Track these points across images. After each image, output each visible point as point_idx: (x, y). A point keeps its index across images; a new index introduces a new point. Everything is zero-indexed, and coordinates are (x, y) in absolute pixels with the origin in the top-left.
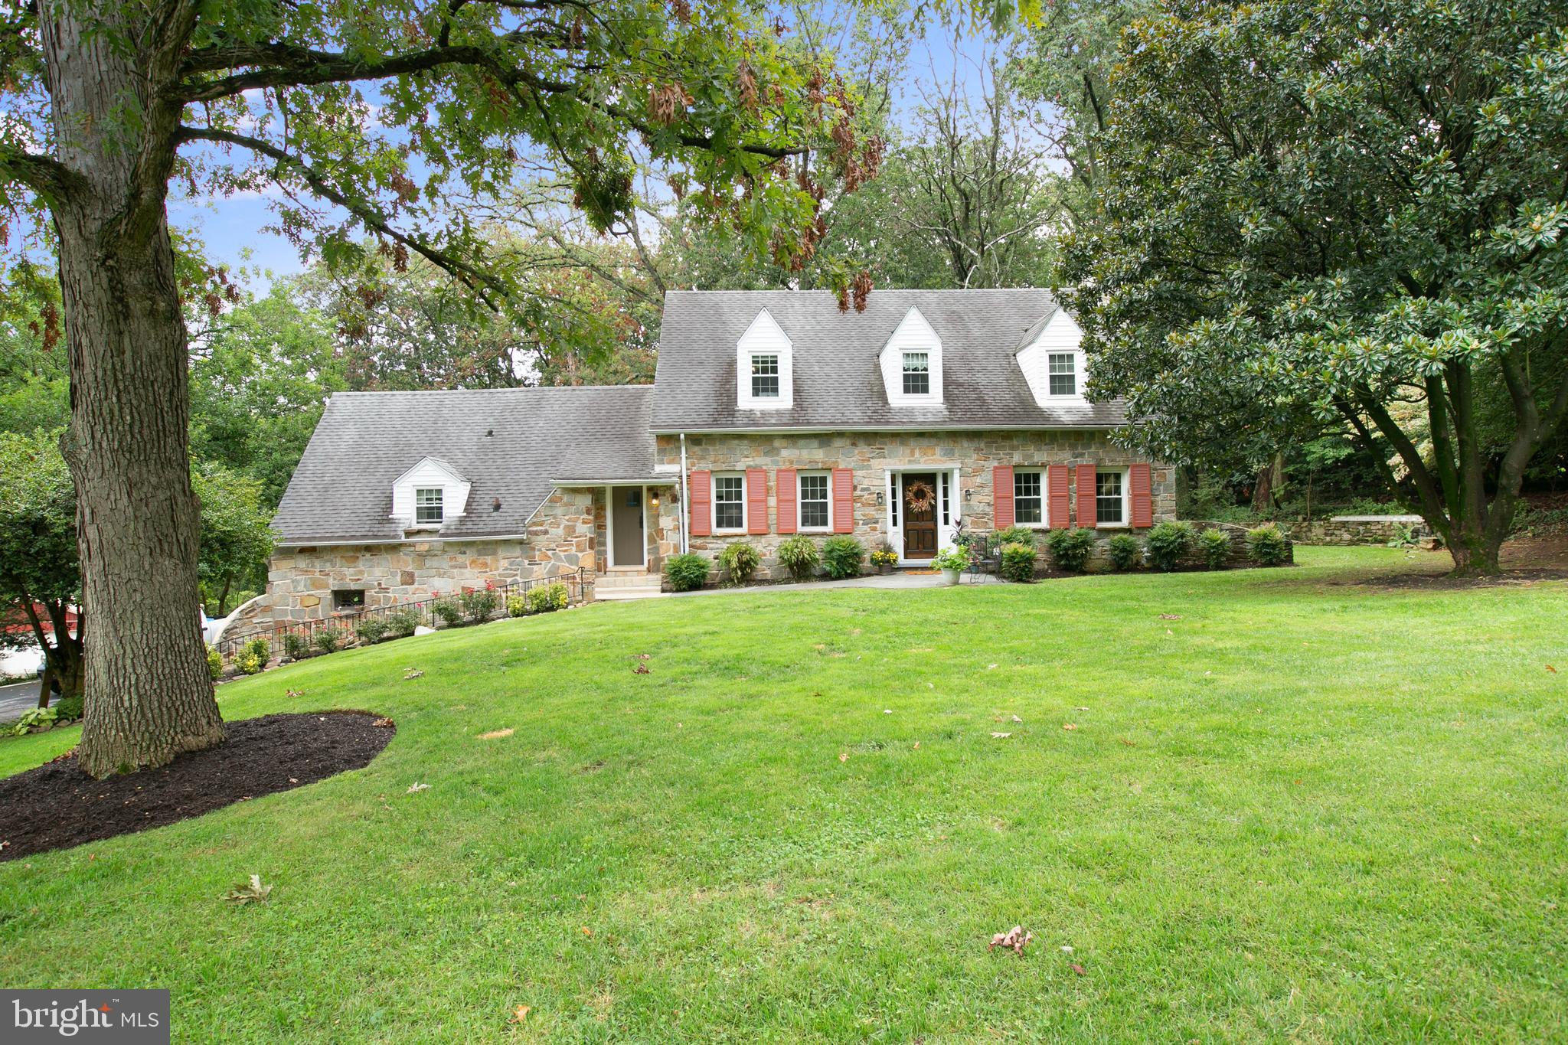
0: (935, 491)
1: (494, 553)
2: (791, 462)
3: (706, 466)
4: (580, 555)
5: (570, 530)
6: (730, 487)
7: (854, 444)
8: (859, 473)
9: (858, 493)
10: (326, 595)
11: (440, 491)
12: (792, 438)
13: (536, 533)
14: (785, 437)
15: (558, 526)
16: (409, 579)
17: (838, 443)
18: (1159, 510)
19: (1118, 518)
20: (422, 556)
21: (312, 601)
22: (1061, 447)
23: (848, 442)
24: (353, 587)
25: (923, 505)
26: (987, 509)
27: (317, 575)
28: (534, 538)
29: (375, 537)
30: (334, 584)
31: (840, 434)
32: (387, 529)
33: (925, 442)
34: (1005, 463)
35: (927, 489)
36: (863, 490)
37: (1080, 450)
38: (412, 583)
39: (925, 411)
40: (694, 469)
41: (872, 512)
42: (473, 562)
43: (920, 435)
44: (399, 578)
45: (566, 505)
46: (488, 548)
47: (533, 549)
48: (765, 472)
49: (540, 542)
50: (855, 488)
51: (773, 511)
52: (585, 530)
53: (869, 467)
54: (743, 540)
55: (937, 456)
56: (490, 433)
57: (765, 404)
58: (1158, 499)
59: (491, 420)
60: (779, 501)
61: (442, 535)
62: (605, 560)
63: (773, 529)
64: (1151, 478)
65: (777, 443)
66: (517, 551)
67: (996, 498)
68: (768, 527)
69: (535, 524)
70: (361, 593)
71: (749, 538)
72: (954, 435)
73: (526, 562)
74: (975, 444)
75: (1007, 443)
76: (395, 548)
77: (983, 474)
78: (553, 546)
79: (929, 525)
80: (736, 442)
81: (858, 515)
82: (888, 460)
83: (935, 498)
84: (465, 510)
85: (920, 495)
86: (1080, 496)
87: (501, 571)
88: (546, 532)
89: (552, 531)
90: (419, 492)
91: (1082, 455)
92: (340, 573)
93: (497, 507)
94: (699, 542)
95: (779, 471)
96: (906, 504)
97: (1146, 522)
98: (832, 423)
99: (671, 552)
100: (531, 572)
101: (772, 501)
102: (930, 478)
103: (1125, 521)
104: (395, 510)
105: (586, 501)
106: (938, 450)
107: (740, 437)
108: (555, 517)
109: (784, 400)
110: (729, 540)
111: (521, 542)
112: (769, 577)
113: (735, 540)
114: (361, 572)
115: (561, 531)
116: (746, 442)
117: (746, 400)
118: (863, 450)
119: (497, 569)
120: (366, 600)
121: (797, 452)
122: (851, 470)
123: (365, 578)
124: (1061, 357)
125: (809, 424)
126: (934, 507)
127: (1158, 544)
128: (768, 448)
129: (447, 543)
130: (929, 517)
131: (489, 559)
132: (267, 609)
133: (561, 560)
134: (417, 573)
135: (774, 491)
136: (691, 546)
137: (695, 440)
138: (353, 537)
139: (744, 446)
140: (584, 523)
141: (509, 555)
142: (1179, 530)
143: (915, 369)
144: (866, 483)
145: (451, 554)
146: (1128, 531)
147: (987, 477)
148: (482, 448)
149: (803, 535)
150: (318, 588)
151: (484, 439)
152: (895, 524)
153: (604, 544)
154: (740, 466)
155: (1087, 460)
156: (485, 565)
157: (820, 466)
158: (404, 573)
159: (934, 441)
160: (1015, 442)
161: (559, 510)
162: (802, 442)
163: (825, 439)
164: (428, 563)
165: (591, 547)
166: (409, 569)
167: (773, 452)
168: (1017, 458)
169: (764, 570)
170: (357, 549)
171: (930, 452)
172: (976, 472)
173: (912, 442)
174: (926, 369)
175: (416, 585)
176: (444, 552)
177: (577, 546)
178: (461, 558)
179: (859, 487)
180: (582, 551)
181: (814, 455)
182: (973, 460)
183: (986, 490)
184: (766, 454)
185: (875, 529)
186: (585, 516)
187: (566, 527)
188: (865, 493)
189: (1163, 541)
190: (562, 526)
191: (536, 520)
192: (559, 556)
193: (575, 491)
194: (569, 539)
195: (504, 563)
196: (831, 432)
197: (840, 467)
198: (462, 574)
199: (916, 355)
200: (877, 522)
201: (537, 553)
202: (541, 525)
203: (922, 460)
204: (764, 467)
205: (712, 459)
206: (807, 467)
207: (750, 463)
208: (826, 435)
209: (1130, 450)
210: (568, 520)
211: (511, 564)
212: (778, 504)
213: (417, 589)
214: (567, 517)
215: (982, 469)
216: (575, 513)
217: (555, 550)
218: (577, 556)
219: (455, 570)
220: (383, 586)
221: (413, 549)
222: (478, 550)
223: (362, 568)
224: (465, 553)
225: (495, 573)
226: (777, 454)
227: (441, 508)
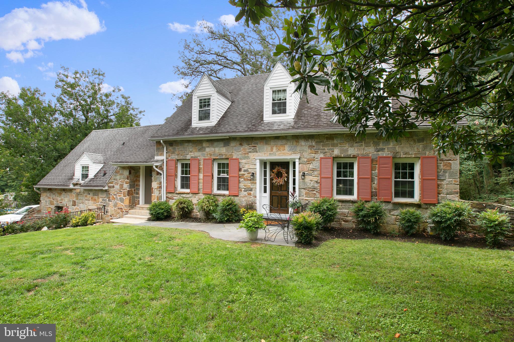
0: (288, 173)
1: (98, 195)
2: (211, 155)
3: (174, 157)
4: (124, 198)
5: (122, 186)
6: (186, 167)
7: (241, 144)
8: (243, 161)
9: (242, 172)
10: (53, 207)
11: (88, 167)
12: (211, 141)
13: (110, 187)
14: (208, 141)
16: (74, 204)
17: (233, 144)
18: (445, 191)
19: (411, 195)
20: (78, 194)
21: (50, 210)
22: (367, 145)
23: (238, 143)
24: (61, 206)
25: (281, 181)
26: (316, 185)
27: (52, 199)
28: (110, 189)
30: (55, 203)
31: (234, 139)
32: (69, 182)
33: (279, 142)
34: (328, 155)
35: (283, 171)
36: (245, 171)
38: (75, 206)
40: (170, 158)
41: (249, 184)
43: (277, 138)
44: (72, 203)
45: (120, 174)
46: (96, 192)
47: (110, 194)
48: (199, 160)
49: (112, 191)
50: (240, 170)
51: (201, 181)
52: (126, 186)
53: (248, 158)
54: (188, 196)
55: (286, 151)
56: (124, 144)
57: (205, 124)
58: (444, 183)
59: (127, 138)
60: (204, 176)
62: (139, 201)
63: (201, 191)
64: (438, 167)
65: (204, 145)
66: (104, 195)
67: (321, 178)
68: (199, 190)
69: (110, 183)
71: (190, 195)
72: (297, 138)
73: (107, 200)
74: (310, 143)
75: (330, 142)
77: (314, 162)
78: (116, 193)
79: (285, 193)
80: (187, 144)
81: (242, 185)
82: (258, 153)
83: (288, 178)
84: (95, 176)
85: (279, 175)
86: (379, 179)
87: (99, 203)
88: (113, 187)
89: (116, 186)
90: (83, 167)
91: (383, 150)
92: (57, 199)
93: (105, 174)
94: (170, 195)
95: (204, 159)
96: (271, 180)
97: (434, 200)
98: (228, 132)
99: (156, 200)
100: (109, 204)
101: (201, 176)
102: (285, 165)
103: (416, 199)
104: (75, 175)
105: (126, 173)
106: (287, 147)
107: (189, 141)
108: (117, 180)
109: (212, 122)
110: (182, 195)
111: (106, 191)
112: (199, 217)
113: (184, 196)
114: (62, 200)
115: (118, 187)
116: (191, 144)
117: (196, 123)
118: (246, 147)
119: (98, 202)
120: (63, 210)
121: (213, 149)
122: (237, 159)
123: (63, 202)
125: (216, 133)
126: (287, 183)
127: (437, 219)
128: (200, 147)
129: (85, 190)
130: (285, 189)
131: (96, 197)
132: (39, 211)
133: (118, 200)
134: (77, 201)
135: (202, 170)
136: (167, 197)
137: (170, 143)
138: (58, 185)
139: (190, 147)
140: (126, 183)
141: (102, 196)
142: (457, 209)
143: (280, 99)
144: (246, 167)
145: (86, 194)
146: (418, 206)
147: (316, 165)
149: (215, 195)
150: (52, 205)
151: (120, 146)
152: (265, 191)
153: (138, 193)
154: (188, 157)
155: (385, 153)
156: (95, 200)
157: (224, 157)
158: (73, 201)
159: (284, 141)
160: (335, 141)
161: (118, 177)
162: (216, 144)
163: (226, 141)
164: (79, 198)
165: (128, 195)
166: (74, 199)
167: (202, 149)
168: (336, 152)
169: (197, 213)
170: (61, 190)
171: (282, 148)
172: (309, 161)
173: (272, 143)
174: (285, 99)
175: (76, 207)
176: (84, 193)
177: (124, 194)
178: (88, 196)
179: (243, 169)
180: (125, 196)
181: (221, 150)
182: (308, 154)
183: (316, 173)
184: (200, 150)
185: (250, 194)
186: (126, 180)
188: (246, 173)
189: (442, 217)
190: (119, 184)
191: (110, 181)
192: (118, 198)
193: (124, 168)
194: (121, 190)
195: (101, 200)
196: (228, 137)
197: (234, 157)
198: (88, 203)
199: (279, 91)
200: (251, 190)
201: (111, 196)
202: (112, 184)
203: (277, 153)
204: (199, 158)
205: (177, 153)
206: (218, 158)
207: (193, 155)
208: (227, 139)
209: (421, 146)
210: (121, 182)
211: (103, 201)
212: (203, 178)
213: (76, 208)
214: (120, 180)
215: (313, 159)
216: (123, 179)
217: (116, 195)
218: (123, 198)
219: (87, 201)
220: (68, 206)
221: (75, 191)
222: (93, 193)
223: (63, 198)
224: (89, 194)
225: (98, 204)
226: (205, 150)
227: (88, 174)
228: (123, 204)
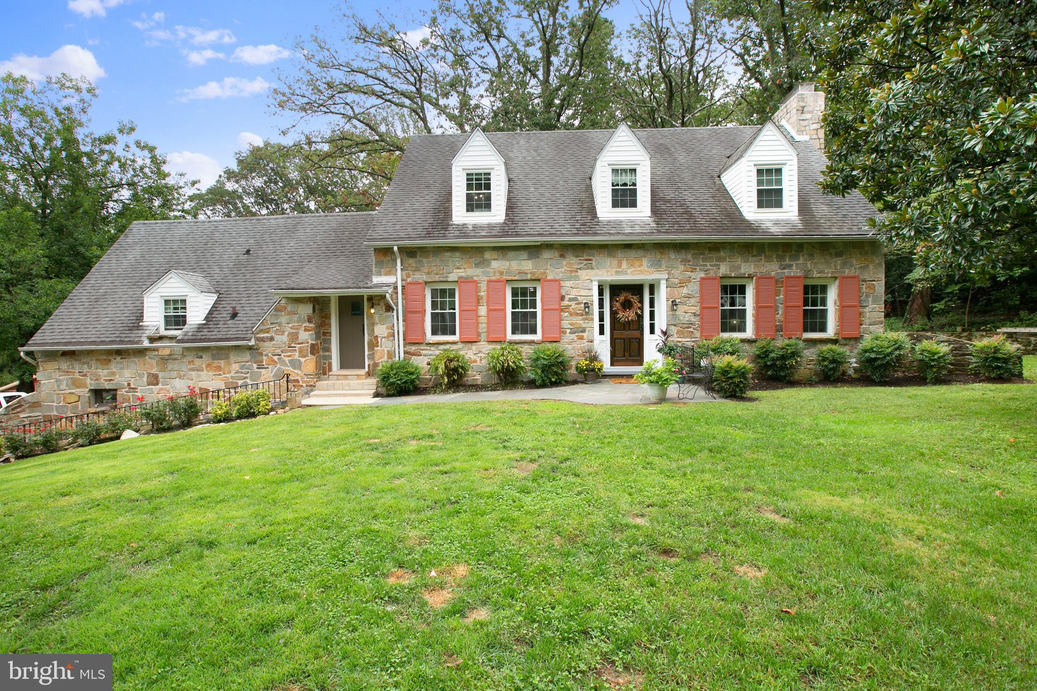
0: (641, 301)
1: (227, 358)
2: (501, 273)
3: (421, 277)
4: (303, 360)
5: (294, 337)
6: (443, 296)
7: (562, 256)
8: (568, 284)
9: (566, 303)
10: (84, 392)
11: (184, 301)
12: (503, 250)
13: (262, 340)
14: (495, 249)
15: (283, 333)
16: (154, 380)
17: (547, 254)
18: (867, 321)
19: (823, 329)
20: (164, 361)
21: (73, 399)
22: (769, 259)
23: (557, 254)
24: (107, 386)
25: (631, 315)
26: (693, 319)
27: (77, 376)
28: (261, 344)
29: (122, 342)
30: (91, 384)
31: (549, 246)
32: (133, 335)
33: (632, 254)
34: (712, 274)
35: (634, 299)
36: (571, 300)
37: (787, 262)
38: (157, 384)
39: (633, 223)
40: (409, 280)
41: (579, 321)
42: (208, 365)
43: (628, 246)
44: (145, 379)
45: (289, 313)
46: (221, 353)
47: (261, 354)
48: (476, 282)
49: (267, 347)
50: (562, 298)
51: (483, 320)
52: (306, 336)
53: (577, 278)
54: (454, 347)
55: (644, 268)
56: (248, 252)
57: (479, 218)
58: (867, 310)
59: (252, 241)
60: (489, 310)
61: (179, 341)
62: (330, 365)
63: (483, 337)
64: (860, 289)
65: (487, 255)
66: (247, 356)
67: (702, 308)
68: (479, 335)
69: (262, 331)
70: (113, 393)
71: (460, 346)
72: (661, 247)
73: (255, 366)
74: (683, 255)
75: (714, 255)
76: (142, 352)
77: (690, 285)
78: (278, 351)
79: (636, 334)
80: (448, 254)
81: (565, 324)
82: (596, 271)
83: (642, 309)
84: (206, 318)
85: (627, 305)
86: (786, 307)
87: (233, 374)
88: (272, 339)
89: (278, 338)
90: (167, 302)
91: (789, 266)
92: (96, 374)
93: (234, 315)
94: (413, 348)
95: (489, 281)
96: (613, 314)
97: (854, 334)
98: (540, 235)
99: (385, 358)
100: (260, 375)
101: (483, 311)
102: (636, 289)
103: (831, 331)
104: (145, 319)
105: (306, 310)
106: (645, 262)
107: (453, 249)
108: (280, 324)
109: (497, 214)
110: (441, 347)
111: (250, 348)
112: (479, 382)
113: (447, 347)
114: (113, 374)
115: (285, 338)
116: (458, 254)
117: (460, 214)
118: (572, 261)
119: (229, 372)
120: (118, 398)
121: (507, 263)
122: (558, 281)
123: (118, 379)
124: (769, 171)
125: (517, 235)
126: (640, 317)
127: (873, 356)
128: (480, 260)
129: (188, 349)
130: (636, 327)
131: (222, 363)
132: (36, 405)
133: (286, 365)
134: (161, 375)
135: (484, 300)
136: (405, 352)
137: (409, 252)
138: (103, 343)
139: (456, 259)
140: (306, 330)
141: (239, 359)
142: (896, 342)
143: (625, 184)
144: (574, 293)
145: (189, 358)
146: (834, 342)
147: (693, 288)
148: (238, 265)
149: (511, 343)
150: (78, 387)
151: (242, 257)
152: (602, 332)
153: (328, 350)
154: (453, 277)
155: (795, 271)
156: (219, 368)
157: (529, 277)
158: (149, 375)
159: (640, 253)
160: (722, 254)
161: (283, 319)
162: (512, 254)
163: (534, 250)
164: (170, 366)
165: (312, 353)
166: (154, 371)
167: (484, 263)
168: (724, 269)
169: (475, 376)
170: (110, 353)
171: (637, 263)
172: (682, 283)
173: (620, 254)
174: (634, 184)
175: (160, 386)
176: (183, 356)
177: (300, 352)
178: (198, 362)
179: (567, 297)
180: (304, 356)
181: (524, 266)
182: (680, 271)
183: (693, 301)
184: (477, 265)
185: (581, 338)
186: (307, 324)
187: (290, 334)
188: (573, 303)
189: (877, 353)
190: (286, 333)
191: (262, 327)
192: (284, 361)
193: (298, 300)
194: (293, 345)
195: (235, 367)
196: (539, 244)
197: (549, 278)
198: (199, 376)
199: (625, 171)
200: (584, 331)
201: (265, 358)
202: (268, 332)
203: (629, 271)
204: (475, 278)
205: (426, 271)
206: (516, 278)
207: (463, 274)
208: (535, 246)
209: (839, 261)
210: (291, 328)
211: (241, 368)
212: (488, 313)
213: (161, 389)
214: (290, 325)
215: (689, 280)
216: (298, 322)
217: (280, 355)
218: (299, 360)
219: (193, 373)
220: (132, 386)
221: (156, 353)
222: (213, 355)
223: (115, 370)
224: (201, 357)
225: (228, 375)
226: (489, 265)
227: (185, 316)
228: (300, 372)
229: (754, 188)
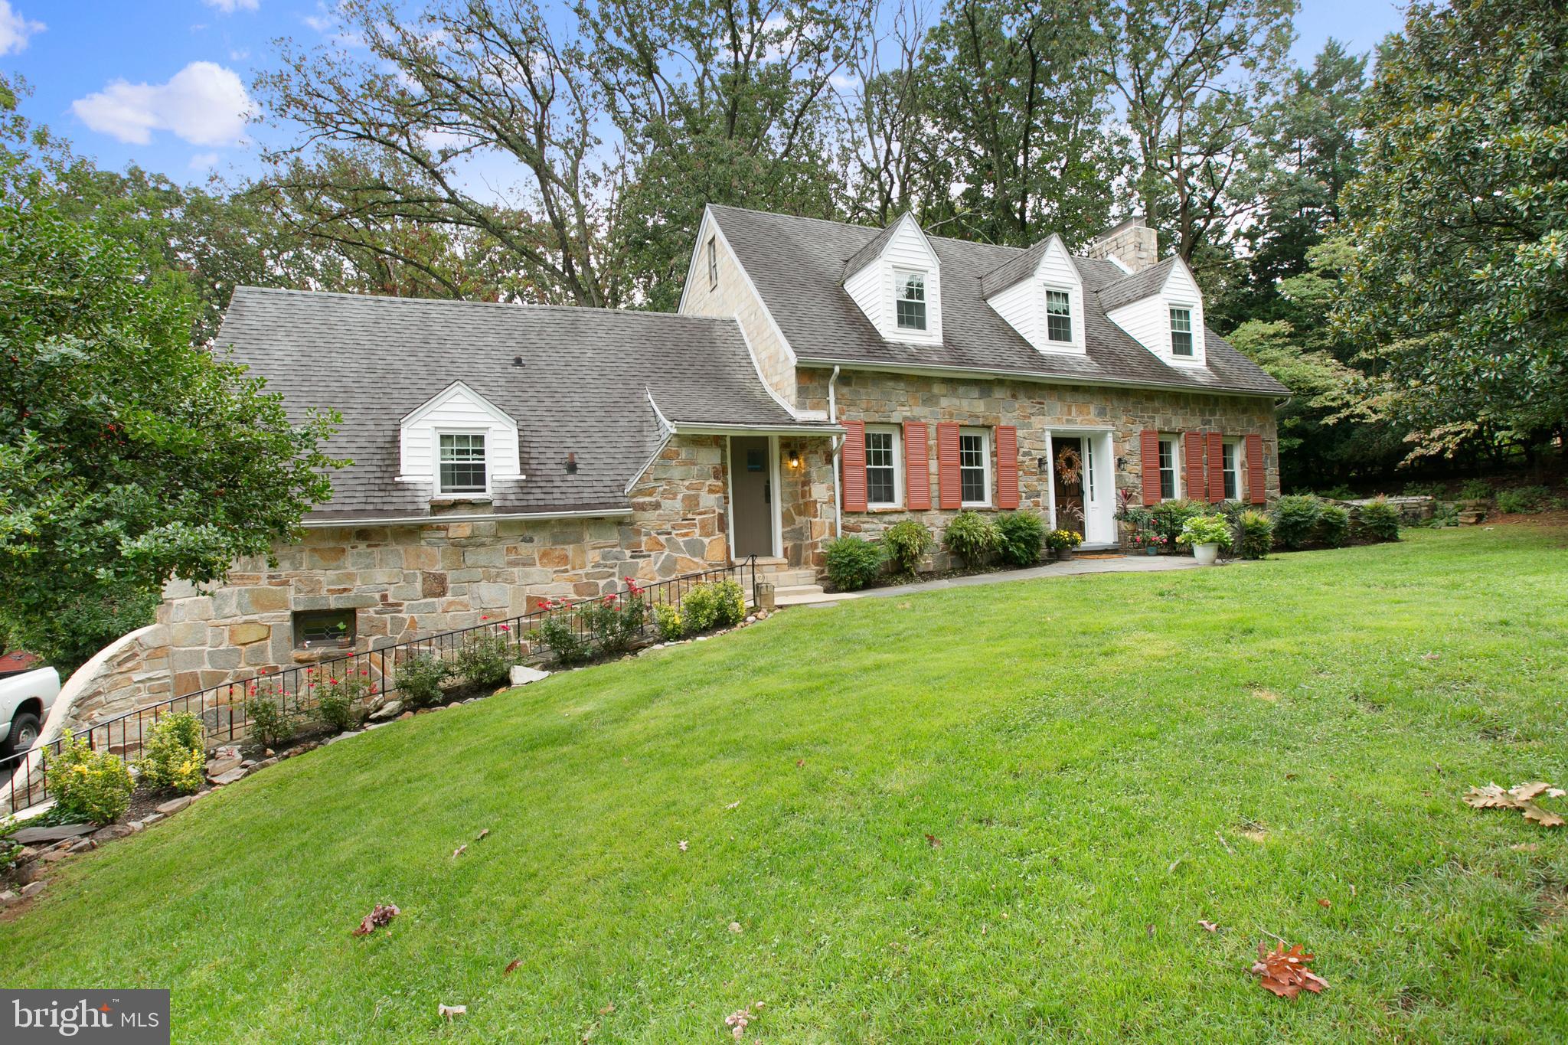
0: (1081, 459)
1: (579, 540)
2: (951, 415)
3: (856, 415)
4: (706, 540)
5: (692, 502)
6: (879, 447)
7: (1014, 396)
8: (1021, 433)
9: (1020, 458)
10: (281, 619)
11: (479, 439)
12: (953, 383)
13: (642, 507)
14: (945, 380)
15: (675, 495)
16: (437, 586)
17: (999, 394)
18: (1267, 485)
19: (1233, 494)
20: (461, 546)
21: (254, 634)
22: (1193, 412)
23: (1009, 393)
24: (334, 603)
25: (1072, 476)
26: (1136, 481)
27: (264, 584)
28: (640, 515)
29: (381, 512)
30: (296, 600)
31: (1000, 382)
32: (396, 499)
33: (1080, 398)
34: (1150, 427)
35: (1075, 456)
36: (1025, 454)
37: (1207, 417)
38: (443, 593)
40: (844, 418)
41: (1033, 481)
42: (544, 555)
43: (1076, 388)
44: (418, 585)
45: (685, 463)
46: (568, 530)
47: (638, 532)
48: (925, 426)
49: (648, 521)
50: (1018, 452)
51: (934, 479)
52: (710, 502)
53: (1029, 426)
54: (896, 518)
55: (1091, 416)
56: (518, 362)
57: (911, 337)
58: (1266, 473)
59: (511, 343)
60: (940, 466)
61: (499, 510)
63: (935, 503)
64: (1261, 450)
65: (936, 389)
66: (614, 537)
67: (1143, 468)
68: (930, 499)
69: (641, 492)
70: (349, 615)
71: (908, 516)
73: (628, 553)
74: (1124, 403)
75: (1150, 405)
76: (411, 533)
77: (1132, 439)
78: (667, 527)
79: (1077, 500)
80: (891, 384)
81: (1021, 486)
82: (1048, 418)
83: (1083, 468)
84: (523, 471)
85: (1068, 463)
86: (1210, 469)
87: (589, 569)
88: (657, 506)
89: (667, 504)
90: (445, 439)
91: (1209, 422)
92: (310, 579)
93: (572, 468)
94: (852, 520)
95: (938, 425)
96: (1057, 474)
97: (1261, 499)
98: (998, 366)
99: (826, 535)
100: (635, 568)
101: (933, 466)
102: (1077, 443)
103: (1240, 497)
104: (403, 469)
105: (710, 458)
106: (1092, 409)
107: (896, 377)
108: (669, 481)
109: (931, 336)
110: (887, 518)
111: (619, 522)
112: (931, 568)
114: (350, 577)
115: (678, 504)
116: (902, 385)
117: (892, 330)
118: (1024, 403)
119: (583, 566)
120: (360, 625)
121: (957, 401)
122: (1013, 429)
123: (358, 586)
124: (1179, 312)
126: (1081, 479)
128: (927, 394)
130: (1074, 492)
131: (570, 550)
132: (158, 653)
133: (678, 549)
134: (450, 576)
135: (934, 452)
136: (844, 527)
139: (900, 392)
140: (711, 491)
141: (602, 542)
143: (1058, 312)
144: (1027, 446)
145: (510, 543)
147: (1133, 444)
148: (514, 382)
149: (966, 512)
150: (265, 608)
151: (511, 369)
154: (896, 418)
155: (1213, 428)
156: (564, 559)
157: (981, 422)
158: (428, 577)
159: (1088, 397)
161: (676, 473)
162: (961, 390)
163: (985, 386)
164: (471, 558)
165: (719, 529)
166: (438, 569)
167: (930, 401)
168: (1158, 424)
169: (926, 560)
170: (343, 534)
171: (1085, 410)
172: (1126, 437)
173: (1068, 397)
174: (1066, 312)
175: (449, 597)
176: (498, 538)
177: (702, 528)
178: (525, 549)
179: (1021, 451)
180: (708, 535)
181: (970, 406)
182: (1123, 421)
183: (1135, 459)
184: (924, 402)
185: (1038, 504)
186: (712, 481)
187: (686, 498)
188: (1026, 459)
190: (680, 497)
191: (641, 486)
192: (677, 543)
193: (697, 441)
194: (690, 516)
195: (594, 556)
196: (992, 377)
197: (1003, 424)
198: (527, 575)
199: (1057, 294)
200: (1038, 496)
201: (644, 539)
202: (650, 495)
203: (1079, 420)
204: (923, 421)
205: (864, 406)
206: (967, 423)
207: (908, 414)
208: (987, 381)
209: (1244, 418)
210: (688, 488)
211: (604, 558)
212: (940, 471)
213: (451, 603)
214: (687, 483)
215: (1130, 433)
216: (699, 476)
217: (669, 533)
218: (702, 543)
219: (515, 570)
220: (391, 600)
221: (443, 534)
222: (553, 536)
223: (351, 569)
224: (531, 540)
225: (580, 572)
226: (937, 404)
227: (483, 467)
228: (701, 562)
229: (1169, 331)
